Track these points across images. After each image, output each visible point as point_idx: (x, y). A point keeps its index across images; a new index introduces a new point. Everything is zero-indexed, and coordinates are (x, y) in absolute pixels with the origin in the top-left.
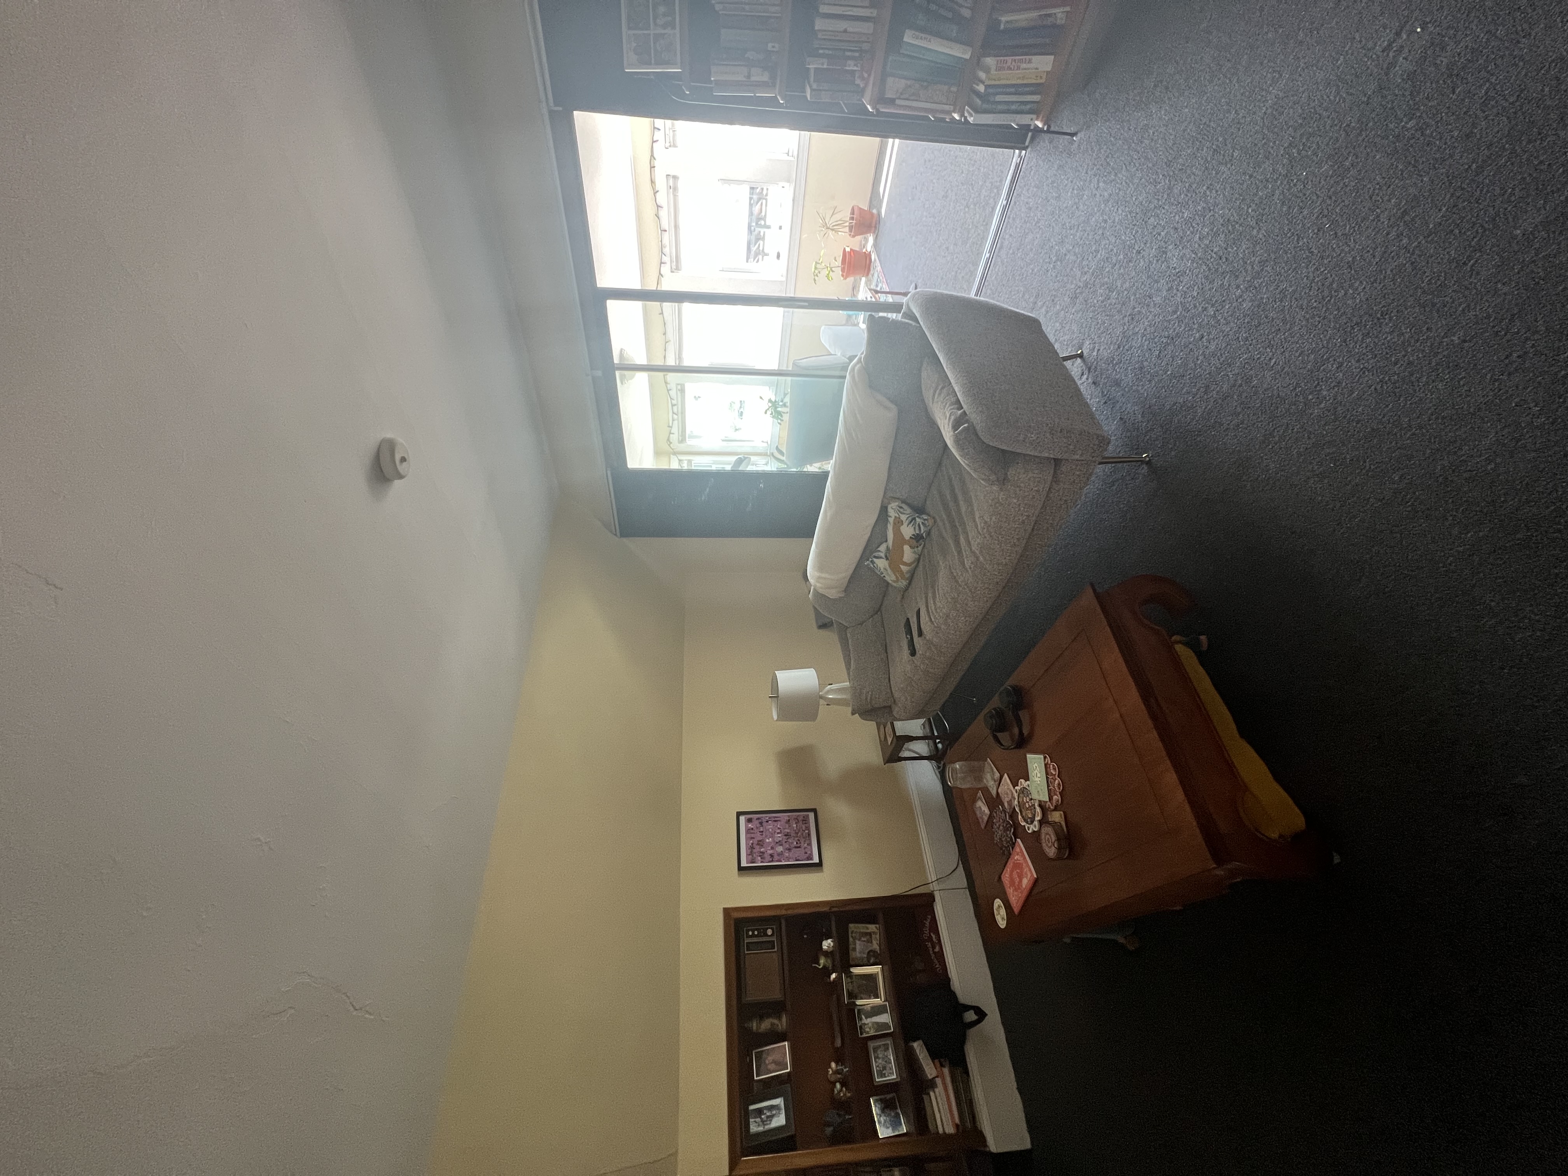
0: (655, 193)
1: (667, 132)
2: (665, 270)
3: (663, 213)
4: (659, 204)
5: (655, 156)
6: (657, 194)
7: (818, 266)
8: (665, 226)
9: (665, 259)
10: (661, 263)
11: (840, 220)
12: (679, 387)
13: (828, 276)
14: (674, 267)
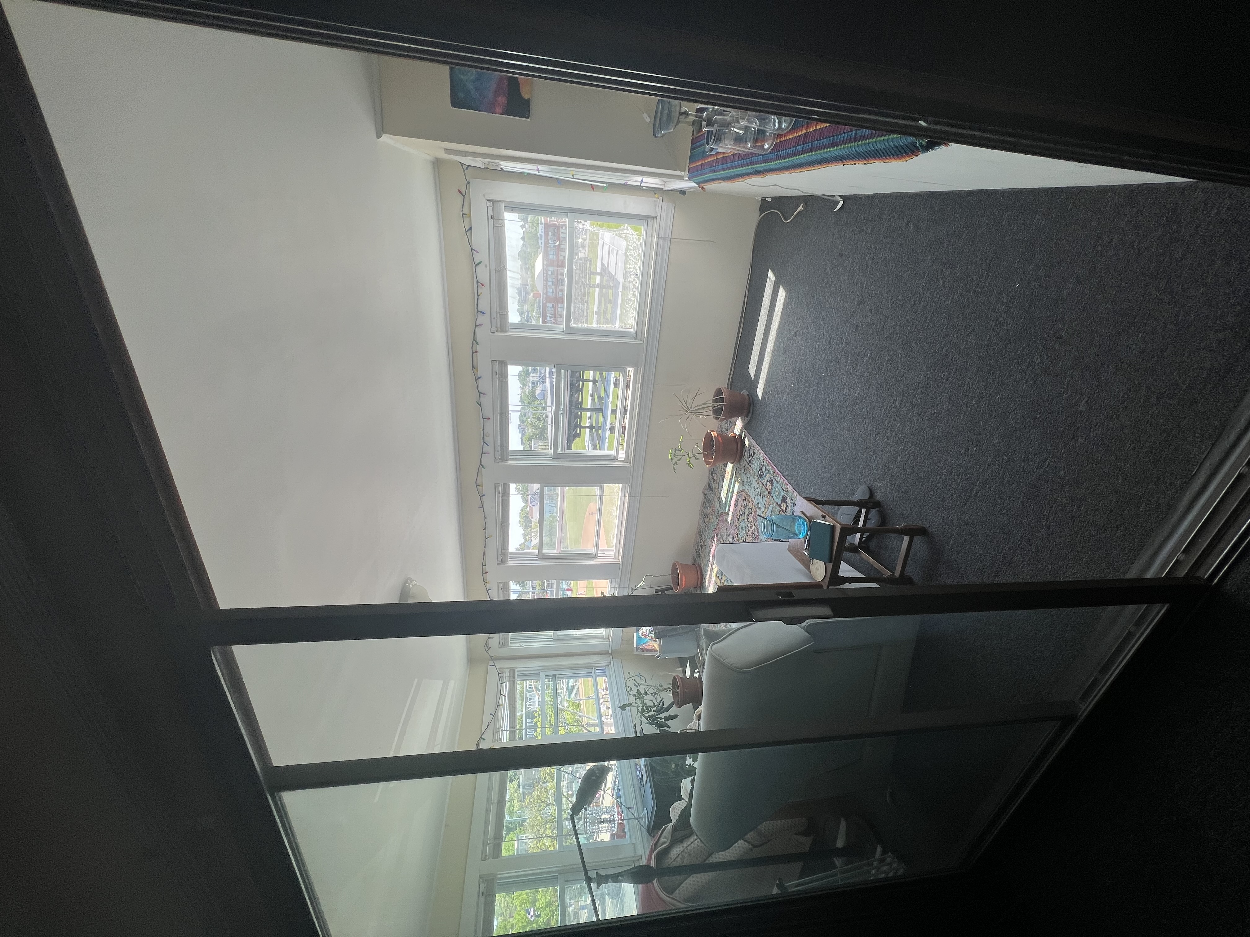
0: (478, 379)
1: (494, 315)
2: (487, 460)
3: (486, 401)
4: (480, 391)
5: (478, 341)
6: (480, 381)
7: (678, 453)
8: (488, 413)
9: (486, 448)
10: (483, 453)
11: (706, 403)
12: (502, 585)
13: (689, 464)
14: (498, 456)
